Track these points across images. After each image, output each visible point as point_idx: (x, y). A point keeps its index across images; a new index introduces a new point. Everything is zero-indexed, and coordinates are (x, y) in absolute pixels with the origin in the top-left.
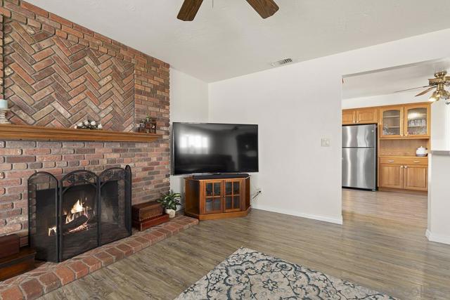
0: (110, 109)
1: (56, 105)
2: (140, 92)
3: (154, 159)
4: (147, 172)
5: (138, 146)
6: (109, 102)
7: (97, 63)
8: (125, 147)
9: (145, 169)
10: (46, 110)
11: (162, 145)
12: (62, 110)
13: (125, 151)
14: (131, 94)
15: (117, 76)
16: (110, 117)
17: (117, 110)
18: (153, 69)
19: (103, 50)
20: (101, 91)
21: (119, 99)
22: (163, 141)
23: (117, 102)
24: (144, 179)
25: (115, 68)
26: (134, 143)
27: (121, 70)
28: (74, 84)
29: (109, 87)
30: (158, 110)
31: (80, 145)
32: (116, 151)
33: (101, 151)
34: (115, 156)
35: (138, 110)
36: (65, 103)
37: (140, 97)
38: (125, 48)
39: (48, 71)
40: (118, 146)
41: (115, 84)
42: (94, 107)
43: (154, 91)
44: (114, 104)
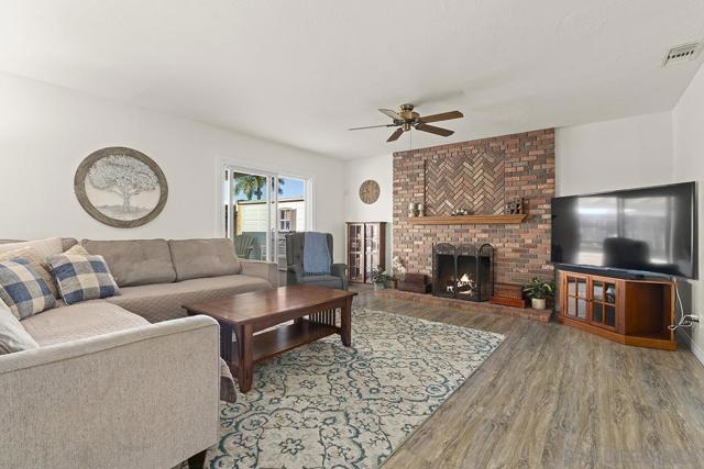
0: (482, 196)
1: (447, 202)
2: (511, 174)
3: (529, 241)
4: (518, 254)
5: (509, 227)
6: (481, 191)
7: (472, 163)
8: (494, 227)
9: (515, 250)
10: (442, 206)
11: (540, 226)
12: (450, 204)
13: (493, 231)
14: (500, 180)
15: (488, 166)
16: (481, 204)
17: (488, 196)
18: (528, 144)
19: (475, 151)
20: (475, 185)
21: (489, 187)
22: (541, 222)
23: (488, 189)
24: (514, 260)
25: (486, 161)
26: (503, 225)
27: (491, 160)
28: (457, 184)
29: (480, 179)
30: (534, 187)
31: (459, 227)
32: (485, 231)
33: (474, 231)
34: (485, 236)
35: (508, 193)
36: (451, 199)
37: (510, 179)
38: (495, 139)
39: (444, 181)
40: (487, 227)
41: (485, 174)
42: (469, 198)
43: (528, 168)
44: (485, 192)
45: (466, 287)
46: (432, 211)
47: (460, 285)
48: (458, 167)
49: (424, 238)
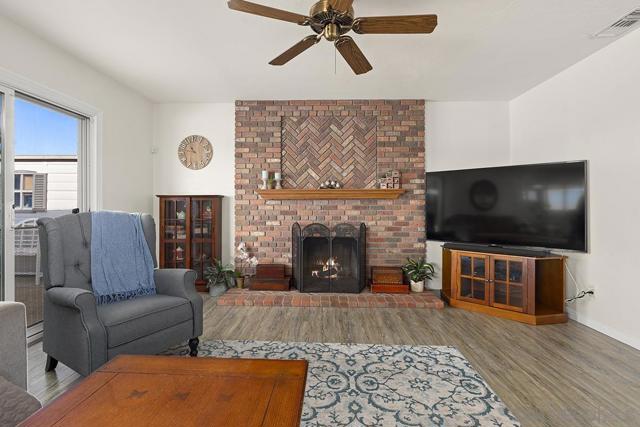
0: (352, 167)
1: (310, 171)
2: (384, 144)
3: (402, 219)
4: (391, 233)
5: (381, 203)
6: (350, 161)
7: (340, 127)
8: (366, 203)
9: (389, 229)
10: (304, 176)
11: (412, 202)
12: (314, 175)
13: (365, 208)
14: (373, 149)
15: (359, 133)
16: (351, 175)
17: (359, 167)
18: (400, 113)
19: (344, 113)
20: (344, 153)
21: (360, 156)
22: (414, 197)
23: (358, 159)
24: (388, 239)
25: (356, 127)
26: (375, 200)
27: (363, 126)
28: (323, 151)
29: (350, 147)
30: (407, 160)
31: (325, 203)
32: (356, 208)
33: (343, 208)
34: (356, 213)
35: (381, 164)
36: (315, 168)
37: (382, 149)
38: (366, 102)
39: (306, 145)
40: (359, 203)
41: (356, 142)
42: (337, 168)
43: (401, 139)
44: (356, 163)
45: (332, 271)
46: (291, 181)
47: (325, 269)
48: (324, 130)
49: (281, 217)
